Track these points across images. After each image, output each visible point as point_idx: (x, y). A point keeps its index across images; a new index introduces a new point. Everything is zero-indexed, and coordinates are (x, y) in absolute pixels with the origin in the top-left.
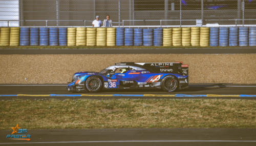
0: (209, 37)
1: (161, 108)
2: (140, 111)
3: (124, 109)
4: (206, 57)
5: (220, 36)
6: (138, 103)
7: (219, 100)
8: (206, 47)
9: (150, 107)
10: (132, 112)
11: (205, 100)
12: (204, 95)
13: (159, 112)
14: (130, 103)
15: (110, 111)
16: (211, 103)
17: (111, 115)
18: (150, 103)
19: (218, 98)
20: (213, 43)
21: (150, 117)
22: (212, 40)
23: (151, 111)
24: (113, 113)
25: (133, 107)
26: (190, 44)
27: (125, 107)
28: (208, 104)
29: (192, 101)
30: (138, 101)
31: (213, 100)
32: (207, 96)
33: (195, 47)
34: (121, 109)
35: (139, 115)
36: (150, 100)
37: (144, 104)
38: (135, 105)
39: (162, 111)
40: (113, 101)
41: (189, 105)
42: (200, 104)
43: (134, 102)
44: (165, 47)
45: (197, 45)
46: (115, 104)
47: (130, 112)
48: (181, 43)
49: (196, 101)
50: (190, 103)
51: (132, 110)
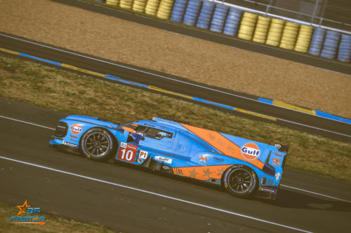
0: (172, 8)
1: (81, 88)
2: (51, 85)
3: (30, 76)
4: (161, 34)
5: (188, 9)
6: (50, 73)
7: (164, 97)
8: (164, 20)
9: (66, 83)
10: (40, 84)
11: (145, 93)
12: (145, 86)
13: (77, 93)
14: (40, 71)
15: (9, 74)
16: (152, 99)
17: (10, 80)
18: (68, 77)
19: (163, 94)
20: (176, 16)
21: (63, 97)
22: (175, 12)
23: (67, 89)
24: (13, 77)
25: (44, 77)
26: (144, 10)
27: (32, 75)
28: (147, 99)
29: (127, 89)
30: (51, 71)
31: (155, 95)
32: (149, 87)
33: (150, 16)
34: (24, 76)
35: (49, 90)
36: (70, 73)
37: (60, 78)
38: (47, 76)
39: (82, 92)
40: (16, 61)
41: (121, 94)
42: (136, 97)
43: (46, 70)
44: (109, 6)
45: (153, 14)
46: (19, 66)
47: (37, 83)
48: (132, 6)
49: (133, 91)
50: (123, 91)
51: (42, 82)
